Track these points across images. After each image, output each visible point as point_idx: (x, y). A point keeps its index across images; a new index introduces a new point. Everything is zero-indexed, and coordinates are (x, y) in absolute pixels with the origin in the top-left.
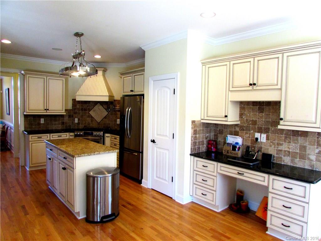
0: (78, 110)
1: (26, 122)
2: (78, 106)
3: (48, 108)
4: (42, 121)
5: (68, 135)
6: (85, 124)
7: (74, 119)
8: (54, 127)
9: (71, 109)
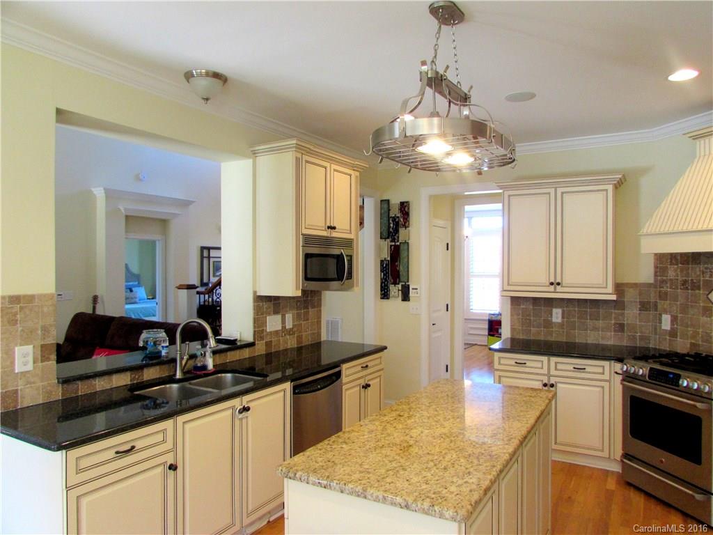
0: (671, 285)
1: (515, 317)
2: (671, 273)
3: (558, 280)
4: (557, 315)
5: (607, 369)
6: (693, 337)
7: (661, 315)
8: (592, 338)
9: (652, 281)
